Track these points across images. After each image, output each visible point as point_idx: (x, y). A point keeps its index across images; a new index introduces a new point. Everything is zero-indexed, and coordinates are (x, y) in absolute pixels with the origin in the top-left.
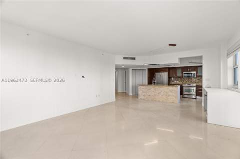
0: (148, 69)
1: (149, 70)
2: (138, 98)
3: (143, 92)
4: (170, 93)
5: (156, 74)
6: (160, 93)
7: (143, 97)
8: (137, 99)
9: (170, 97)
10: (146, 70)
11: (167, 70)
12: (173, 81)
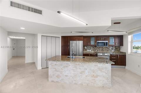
3: (56, 71)
10: (59, 37)
11: (82, 38)
12: (86, 50)
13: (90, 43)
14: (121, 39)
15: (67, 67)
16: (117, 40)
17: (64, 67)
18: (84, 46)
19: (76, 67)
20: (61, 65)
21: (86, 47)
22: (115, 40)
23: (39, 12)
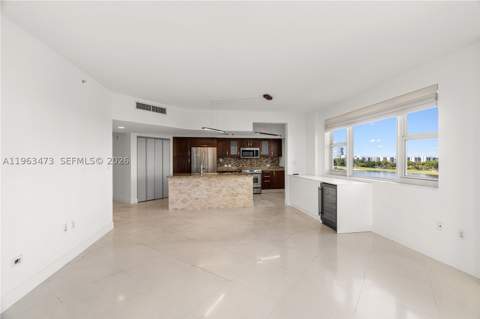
0: (174, 138)
1: (176, 140)
2: (167, 207)
3: (181, 193)
4: (240, 190)
5: (194, 149)
6: (220, 191)
7: (180, 206)
8: (165, 211)
9: (240, 196)
10: (169, 140)
11: (215, 142)
12: (222, 164)
13: (229, 152)
14: (278, 144)
15: (198, 186)
16: (274, 147)
17: (194, 186)
18: (218, 157)
19: (210, 185)
20: (189, 184)
21: (221, 160)
22: (269, 147)
23: (162, 111)
